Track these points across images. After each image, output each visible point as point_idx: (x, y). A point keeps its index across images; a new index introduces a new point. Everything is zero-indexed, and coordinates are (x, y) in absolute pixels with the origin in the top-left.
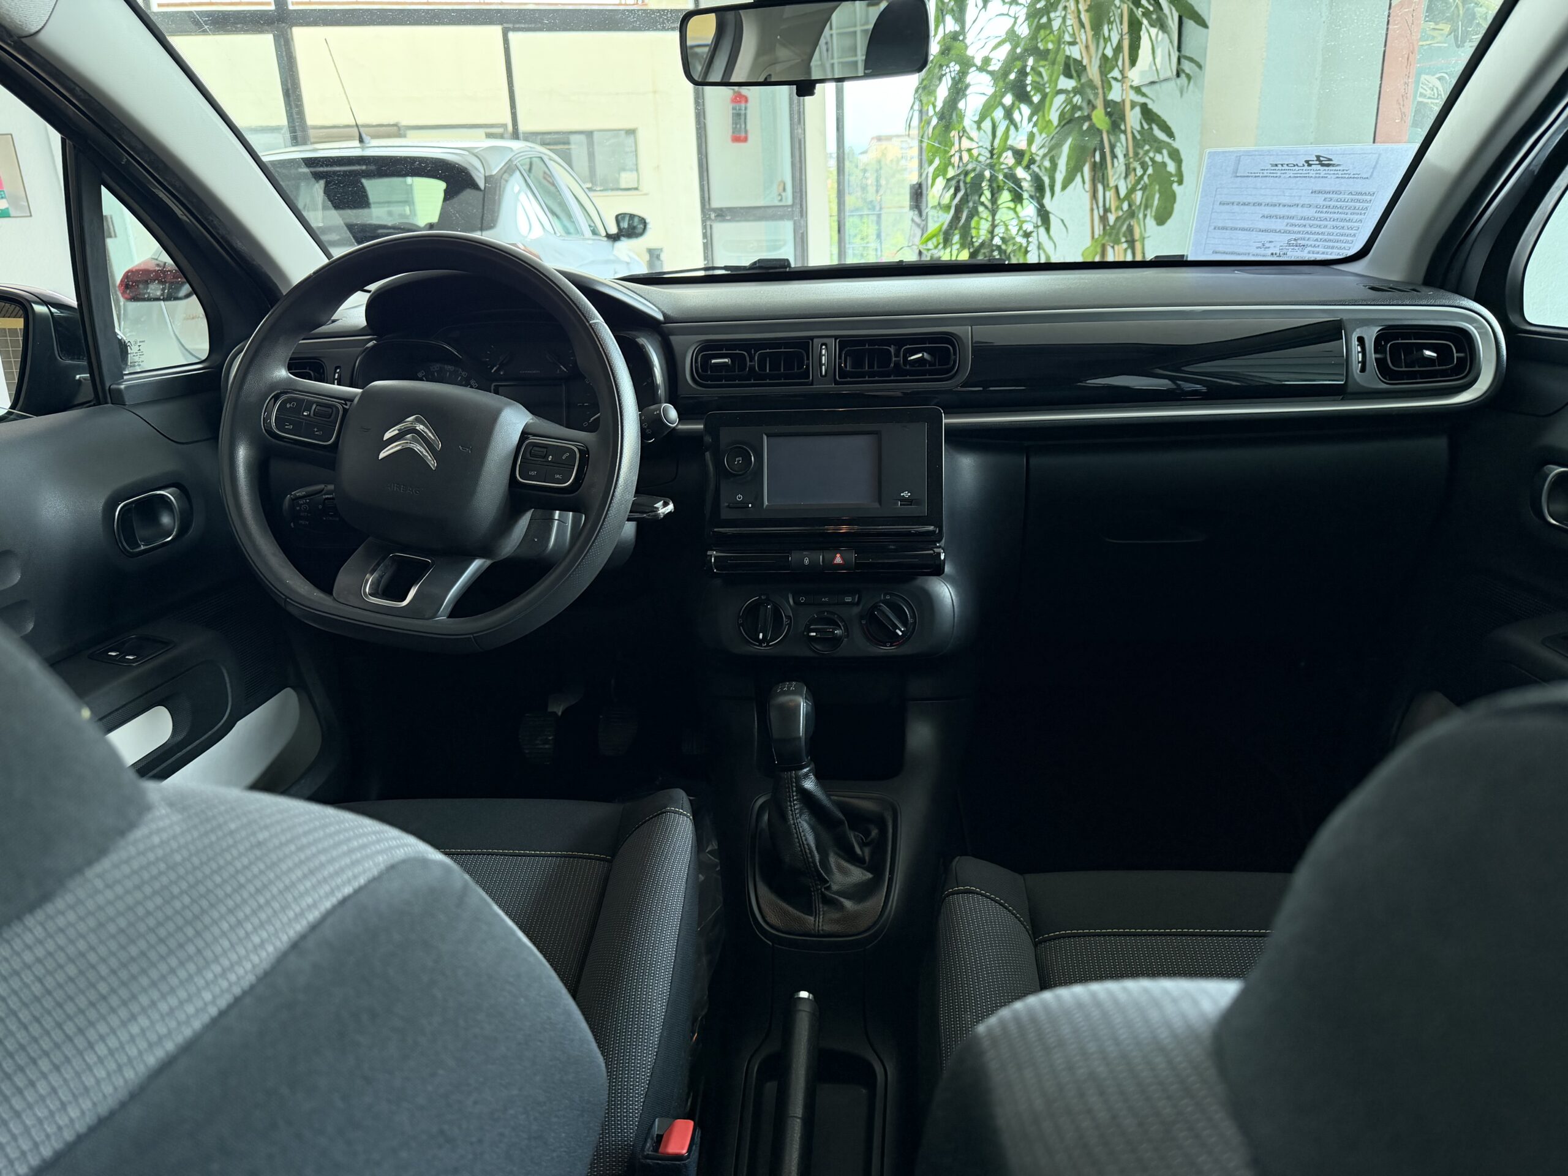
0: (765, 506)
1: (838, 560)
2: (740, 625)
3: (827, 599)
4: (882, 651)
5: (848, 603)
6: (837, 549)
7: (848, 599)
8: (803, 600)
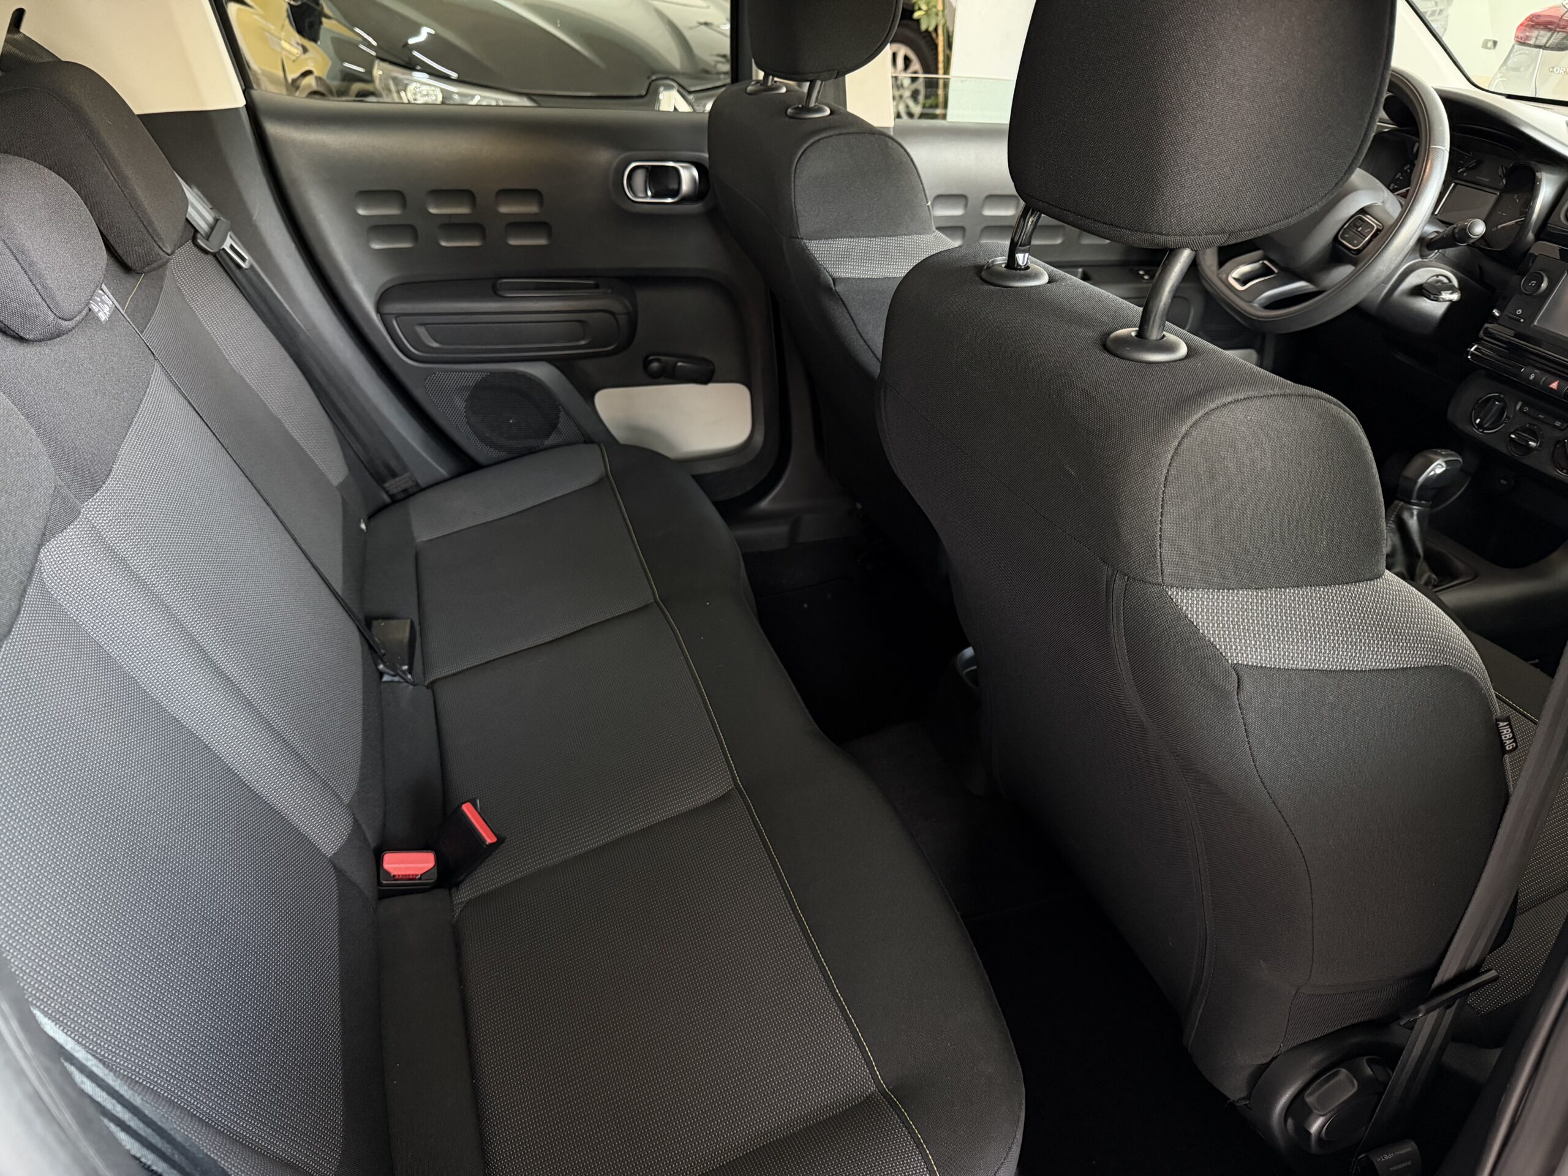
0: (1532, 325)
1: (1554, 385)
2: (1474, 409)
3: (1542, 417)
4: (1556, 474)
5: (1557, 427)
6: (1558, 376)
7: (1558, 424)
8: (1526, 409)
